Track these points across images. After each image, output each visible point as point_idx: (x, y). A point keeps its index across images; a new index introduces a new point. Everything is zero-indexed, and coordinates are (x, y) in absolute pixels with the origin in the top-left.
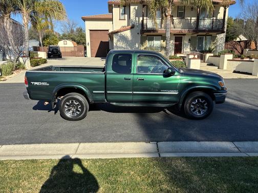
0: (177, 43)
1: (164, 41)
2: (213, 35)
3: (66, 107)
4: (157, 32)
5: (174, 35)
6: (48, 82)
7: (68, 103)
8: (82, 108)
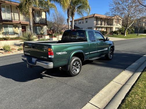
0: (23, 30)
1: (15, 28)
2: (41, 26)
3: (73, 67)
4: (12, 22)
5: (21, 25)
6: (66, 51)
7: (74, 64)
8: (80, 66)
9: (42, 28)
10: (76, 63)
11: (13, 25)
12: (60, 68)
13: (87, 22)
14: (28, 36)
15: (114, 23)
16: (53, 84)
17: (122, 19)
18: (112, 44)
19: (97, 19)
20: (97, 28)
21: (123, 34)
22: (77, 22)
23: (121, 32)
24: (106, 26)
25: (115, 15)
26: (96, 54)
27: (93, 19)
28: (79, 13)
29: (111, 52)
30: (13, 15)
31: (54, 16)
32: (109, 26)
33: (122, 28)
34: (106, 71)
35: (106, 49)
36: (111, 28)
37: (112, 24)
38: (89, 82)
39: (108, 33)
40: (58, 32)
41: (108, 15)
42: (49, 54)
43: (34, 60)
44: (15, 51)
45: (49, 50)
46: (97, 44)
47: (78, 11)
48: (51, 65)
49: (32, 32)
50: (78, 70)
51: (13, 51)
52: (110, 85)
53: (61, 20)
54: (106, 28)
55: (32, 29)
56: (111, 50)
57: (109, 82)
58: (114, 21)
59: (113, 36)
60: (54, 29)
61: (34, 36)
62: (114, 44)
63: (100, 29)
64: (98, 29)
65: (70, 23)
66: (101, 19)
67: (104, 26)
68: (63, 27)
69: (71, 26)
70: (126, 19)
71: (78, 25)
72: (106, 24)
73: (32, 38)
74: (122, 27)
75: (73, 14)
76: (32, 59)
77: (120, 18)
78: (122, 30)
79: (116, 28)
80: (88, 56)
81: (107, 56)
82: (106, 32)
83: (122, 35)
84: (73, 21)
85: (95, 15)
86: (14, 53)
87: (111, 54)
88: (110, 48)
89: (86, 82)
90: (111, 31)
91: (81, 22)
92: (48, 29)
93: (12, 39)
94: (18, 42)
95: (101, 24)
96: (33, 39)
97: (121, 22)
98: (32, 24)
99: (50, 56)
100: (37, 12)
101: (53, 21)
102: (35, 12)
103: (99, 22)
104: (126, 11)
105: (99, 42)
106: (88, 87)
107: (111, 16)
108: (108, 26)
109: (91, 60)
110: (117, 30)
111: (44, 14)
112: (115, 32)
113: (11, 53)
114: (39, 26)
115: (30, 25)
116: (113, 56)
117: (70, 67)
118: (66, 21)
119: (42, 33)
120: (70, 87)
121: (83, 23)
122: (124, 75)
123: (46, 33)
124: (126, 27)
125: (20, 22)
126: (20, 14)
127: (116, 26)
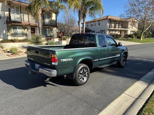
0: (32, 31)
1: (24, 30)
2: (51, 28)
3: (80, 75)
4: (21, 23)
5: (31, 26)
6: (72, 58)
7: (81, 72)
8: (88, 74)
9: (52, 30)
10: (84, 70)
11: (22, 26)
12: (65, 76)
13: (99, 24)
14: (37, 38)
15: (129, 26)
16: (56, 94)
17: (138, 22)
18: (126, 50)
19: (111, 21)
20: (110, 30)
21: (139, 38)
22: (89, 24)
23: (137, 36)
24: (120, 29)
25: (131, 17)
26: (106, 61)
27: (107, 21)
28: (91, 15)
29: (124, 59)
30: (22, 16)
31: (64, 17)
32: (124, 29)
33: (138, 32)
34: (117, 80)
35: (119, 55)
36: (126, 31)
37: (126, 27)
38: (97, 93)
39: (122, 37)
40: (69, 34)
41: (123, 17)
42: (52, 60)
43: (37, 66)
44: (22, 53)
45: (53, 57)
46: (108, 49)
47: (89, 12)
48: (54, 73)
49: (41, 34)
50: (85, 79)
51: (20, 54)
52: (121, 98)
53: (72, 22)
54: (121, 31)
55: (41, 31)
56: (123, 57)
57: (120, 95)
58: (130, 23)
59: (127, 40)
60: (64, 31)
61: (42, 39)
62: (127, 50)
63: (114, 32)
64: (111, 32)
65: (81, 25)
66: (115, 22)
67: (118, 29)
68: (74, 29)
69: (83, 28)
70: (143, 22)
71: (90, 28)
72: (120, 27)
73: (40, 40)
74: (138, 30)
75: (84, 16)
76: (36, 65)
77: (136, 21)
78: (138, 34)
79: (131, 31)
80: (98, 63)
81: (119, 63)
82: (120, 36)
83: (137, 39)
84: (85, 23)
85: (108, 17)
86: (21, 56)
87: (124, 61)
88: (123, 55)
89: (93, 92)
90: (126, 35)
91: (93, 25)
92: (58, 31)
93: (20, 41)
94: (26, 44)
95: (115, 27)
96: (41, 42)
97: (137, 25)
98: (40, 26)
99: (53, 63)
100: (47, 13)
101: (64, 22)
102: (45, 13)
103: (113, 25)
104: (143, 13)
105: (111, 47)
106: (95, 99)
107: (126, 18)
108: (122, 29)
109: (101, 67)
110: (132, 33)
111: (54, 15)
112: (130, 36)
113: (18, 56)
114: (48, 28)
115: (39, 27)
116: (126, 63)
117: (76, 75)
118: (77, 23)
119: (52, 35)
120: (75, 98)
121: (95, 25)
122: (138, 87)
123: (56, 35)
124: (143, 30)
125: (29, 24)
126: (30, 16)
127: (131, 29)
